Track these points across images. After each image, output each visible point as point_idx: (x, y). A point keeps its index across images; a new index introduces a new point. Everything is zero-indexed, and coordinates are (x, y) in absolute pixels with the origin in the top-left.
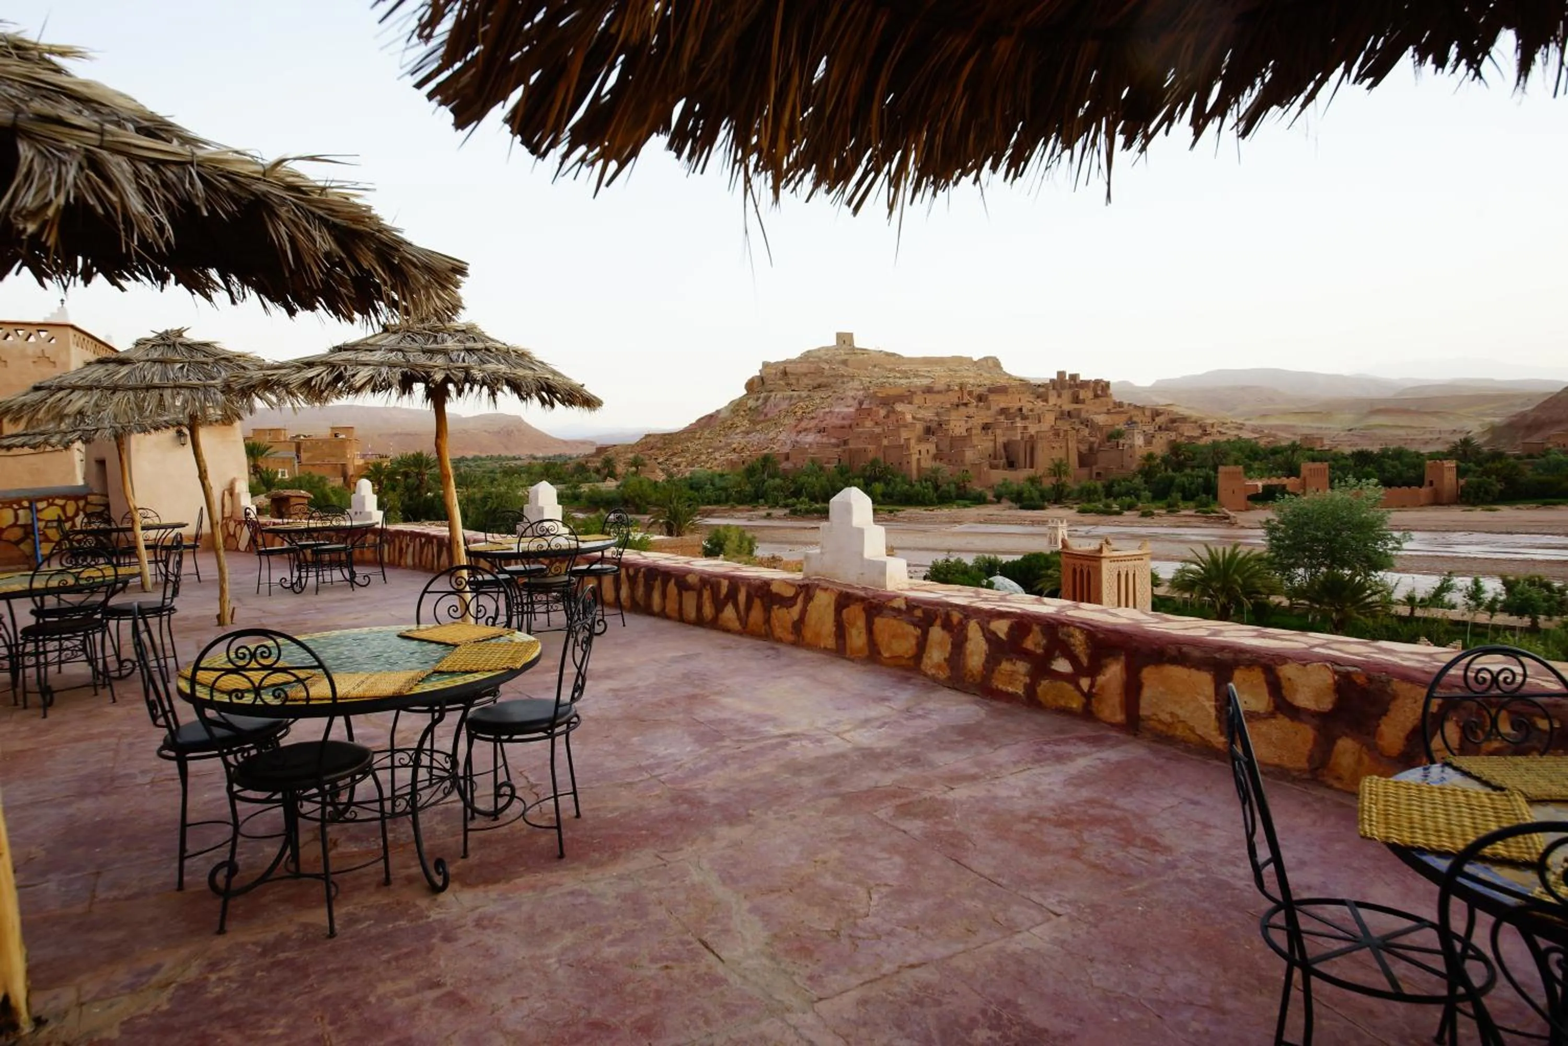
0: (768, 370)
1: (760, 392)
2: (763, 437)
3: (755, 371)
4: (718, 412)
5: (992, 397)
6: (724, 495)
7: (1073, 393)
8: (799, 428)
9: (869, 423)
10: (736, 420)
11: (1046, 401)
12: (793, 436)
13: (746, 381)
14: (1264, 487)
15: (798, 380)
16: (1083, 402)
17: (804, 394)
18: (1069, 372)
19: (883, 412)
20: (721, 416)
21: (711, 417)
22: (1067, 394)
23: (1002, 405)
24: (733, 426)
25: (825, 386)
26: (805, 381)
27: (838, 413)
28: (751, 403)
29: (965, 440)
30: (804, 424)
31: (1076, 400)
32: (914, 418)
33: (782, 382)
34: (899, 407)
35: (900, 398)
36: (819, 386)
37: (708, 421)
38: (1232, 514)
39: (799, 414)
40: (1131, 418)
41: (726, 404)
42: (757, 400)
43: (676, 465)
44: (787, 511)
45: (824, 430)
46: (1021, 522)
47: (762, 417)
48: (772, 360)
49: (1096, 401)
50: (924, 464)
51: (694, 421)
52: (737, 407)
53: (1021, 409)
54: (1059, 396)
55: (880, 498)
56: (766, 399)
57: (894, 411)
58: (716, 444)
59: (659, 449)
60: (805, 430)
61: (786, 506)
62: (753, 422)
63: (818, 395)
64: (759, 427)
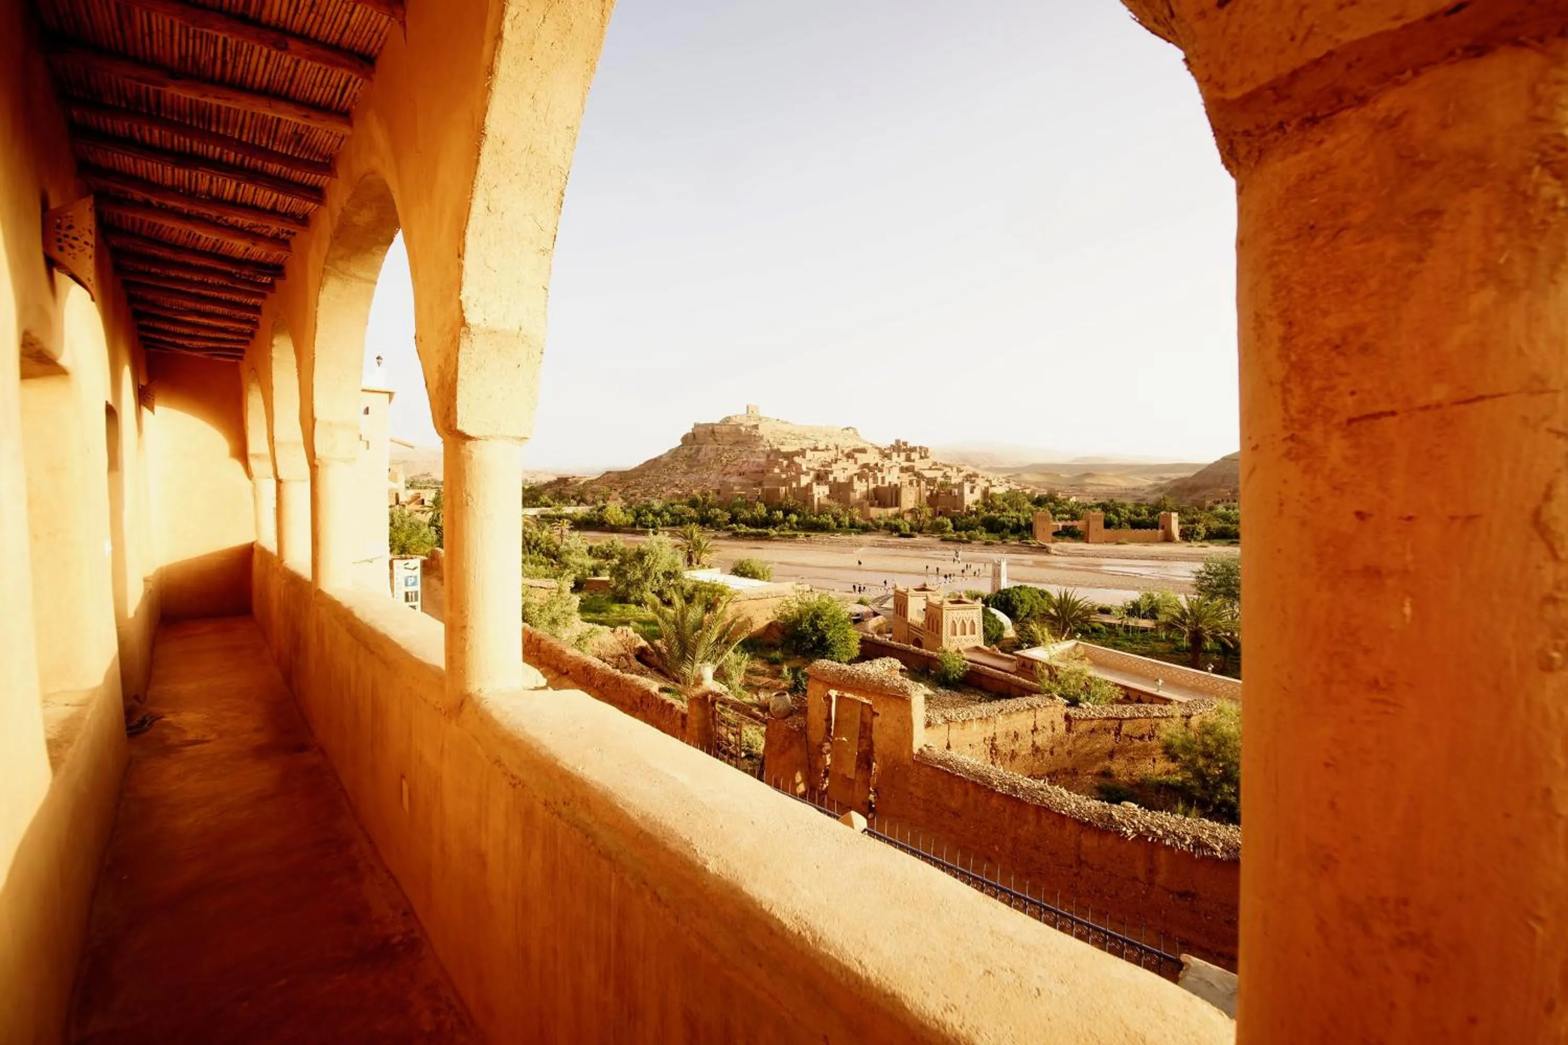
0: (699, 429)
1: (692, 444)
2: (698, 477)
3: (689, 429)
4: (661, 457)
5: (857, 455)
6: (678, 520)
7: (907, 455)
8: (724, 472)
9: (777, 470)
10: (676, 464)
11: (890, 459)
12: (721, 477)
13: (681, 437)
14: (1063, 526)
15: (722, 437)
16: (913, 461)
17: (727, 447)
18: (903, 440)
19: (785, 463)
20: (663, 460)
21: (655, 460)
22: (903, 455)
23: (865, 462)
24: (675, 468)
25: (743, 442)
26: (727, 438)
27: (754, 462)
28: (686, 451)
29: (849, 485)
30: (728, 469)
31: (908, 459)
32: (807, 468)
33: (711, 439)
34: (797, 459)
35: (797, 454)
36: (738, 442)
37: (653, 464)
38: (1047, 545)
39: (725, 461)
40: (945, 473)
41: (666, 451)
42: (691, 449)
43: (632, 495)
44: (730, 533)
45: (744, 474)
46: (904, 546)
47: (696, 463)
48: (702, 422)
49: (922, 460)
50: (822, 502)
51: (642, 463)
52: (674, 453)
53: (877, 465)
54: (899, 456)
55: (795, 526)
56: (698, 451)
57: (793, 462)
58: (661, 480)
59: (617, 483)
60: (729, 473)
61: (729, 530)
62: (690, 466)
63: (737, 450)
64: (694, 470)
